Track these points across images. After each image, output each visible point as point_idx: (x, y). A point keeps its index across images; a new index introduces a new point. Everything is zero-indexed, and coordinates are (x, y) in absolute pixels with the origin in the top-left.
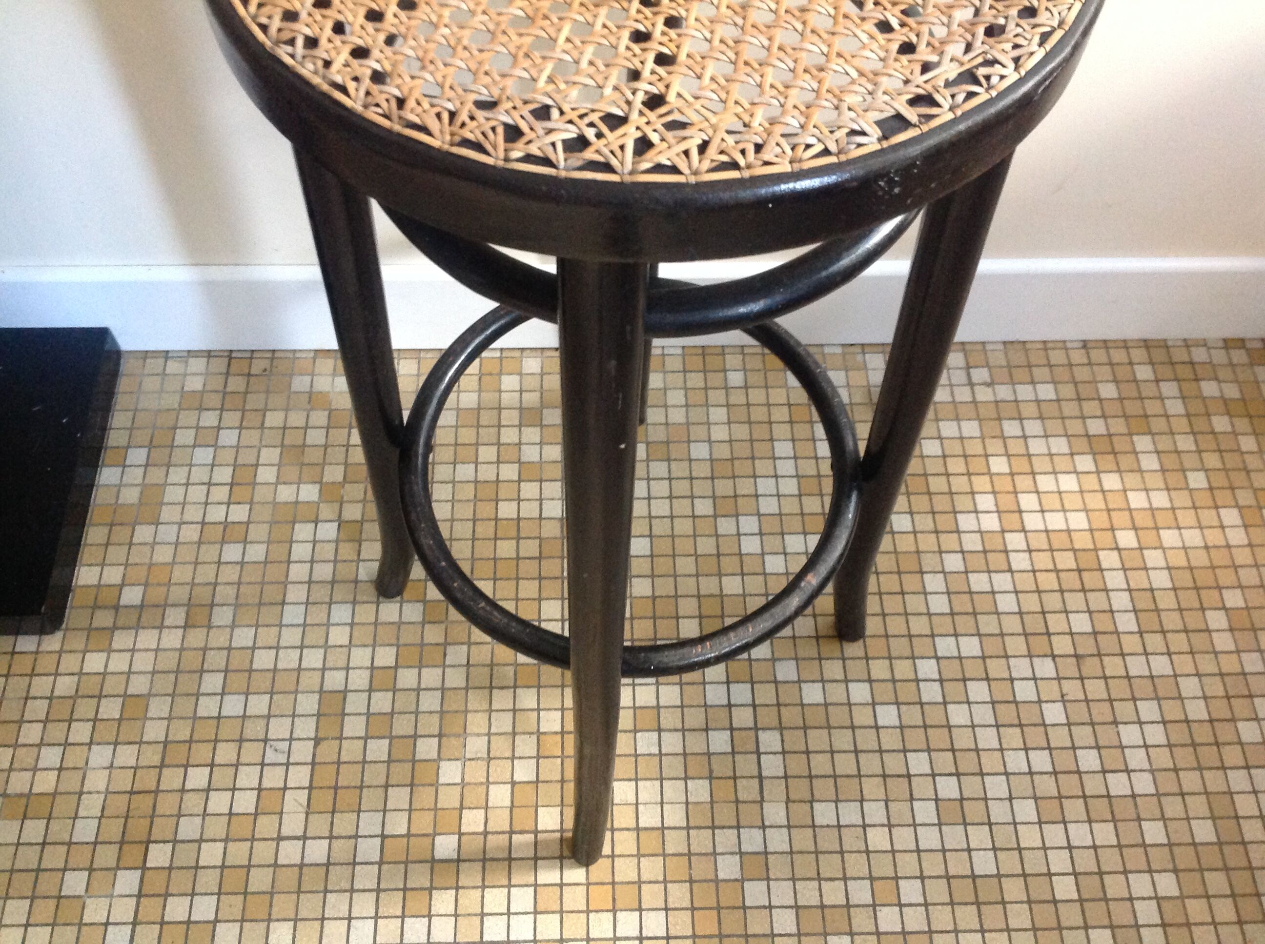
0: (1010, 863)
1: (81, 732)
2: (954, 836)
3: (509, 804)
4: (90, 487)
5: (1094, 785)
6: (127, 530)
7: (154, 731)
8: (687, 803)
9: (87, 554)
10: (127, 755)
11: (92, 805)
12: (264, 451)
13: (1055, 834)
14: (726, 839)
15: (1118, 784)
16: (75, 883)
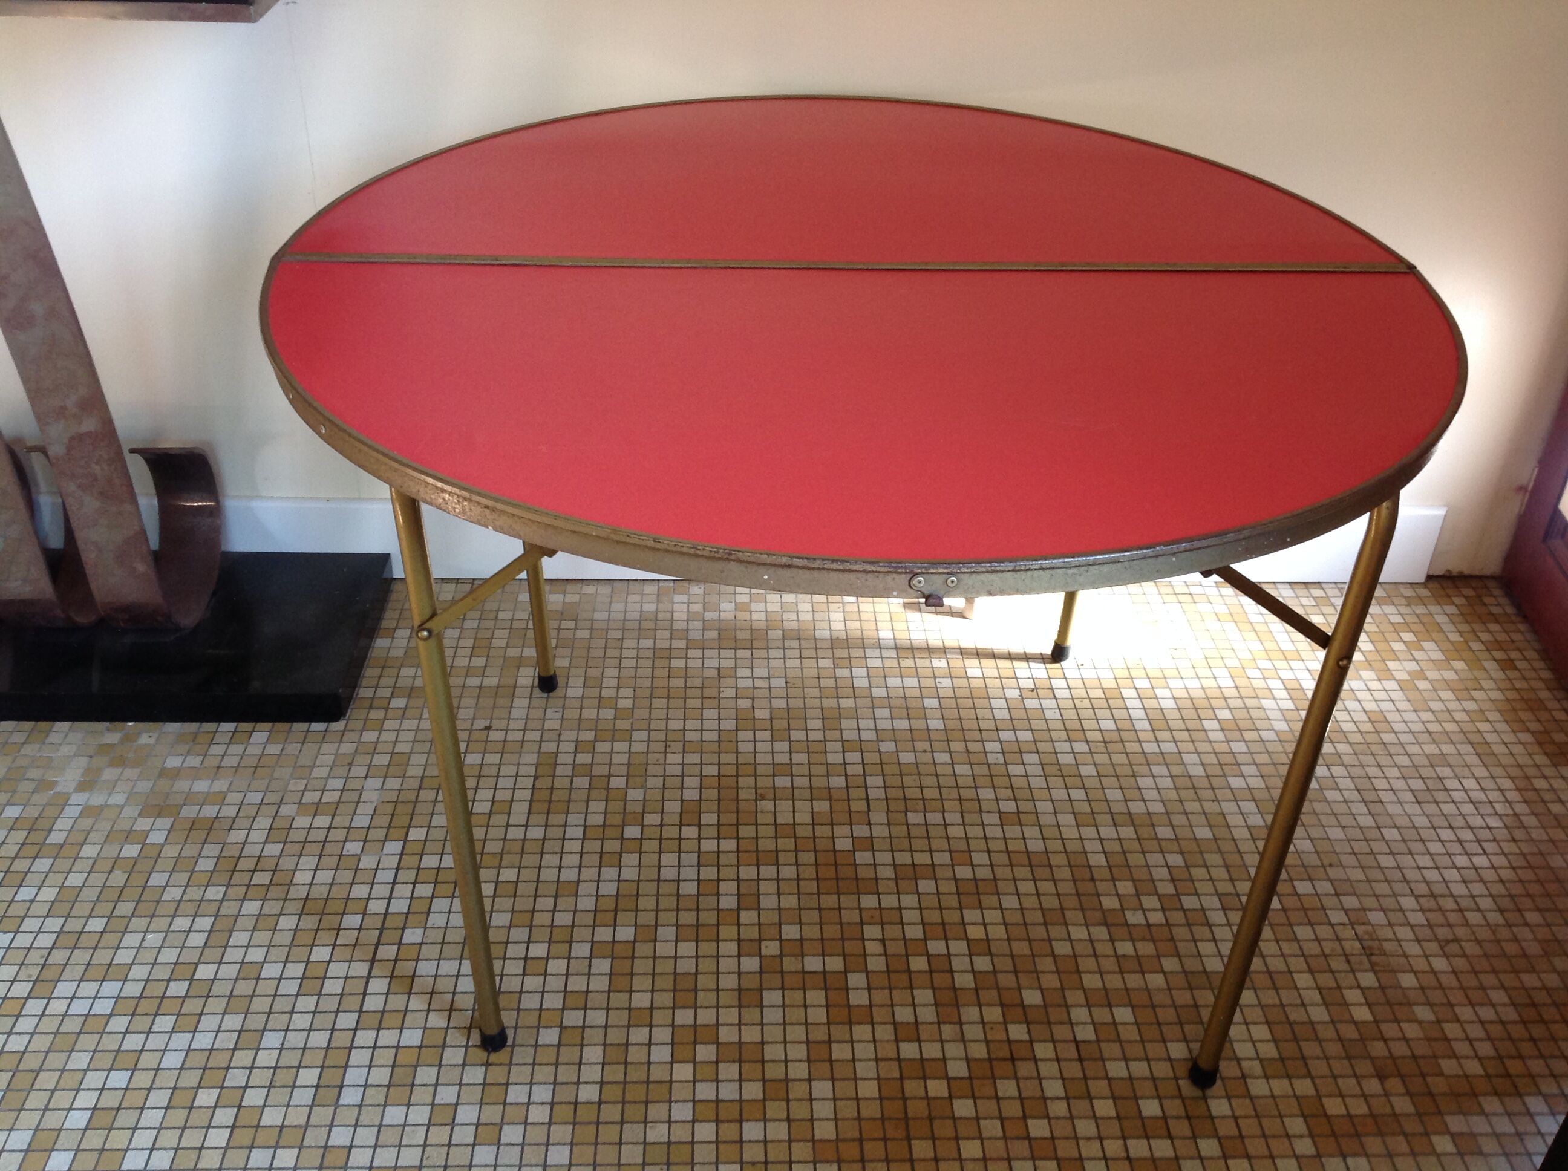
0: (1057, 845)
1: (359, 771)
2: (1013, 831)
3: (679, 810)
4: (368, 648)
5: (1117, 808)
6: (395, 671)
7: (414, 771)
8: (812, 812)
9: (365, 682)
10: (393, 783)
11: (365, 809)
12: (497, 633)
13: (1089, 832)
14: (842, 831)
15: (1137, 808)
16: (354, 848)
